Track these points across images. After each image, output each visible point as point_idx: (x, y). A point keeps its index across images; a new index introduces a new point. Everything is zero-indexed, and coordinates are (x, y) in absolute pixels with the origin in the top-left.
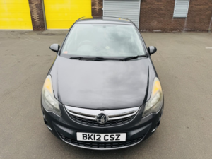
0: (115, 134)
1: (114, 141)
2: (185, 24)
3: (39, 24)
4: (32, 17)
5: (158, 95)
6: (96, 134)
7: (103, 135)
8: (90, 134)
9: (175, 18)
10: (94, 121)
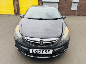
0: (47, 50)
1: (47, 53)
2: (76, 13)
3: (17, 12)
4: (14, 9)
5: (67, 34)
6: (38, 50)
7: (42, 50)
8: (36, 50)
9: (72, 10)
10: (38, 43)
